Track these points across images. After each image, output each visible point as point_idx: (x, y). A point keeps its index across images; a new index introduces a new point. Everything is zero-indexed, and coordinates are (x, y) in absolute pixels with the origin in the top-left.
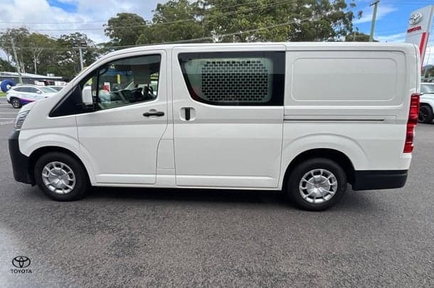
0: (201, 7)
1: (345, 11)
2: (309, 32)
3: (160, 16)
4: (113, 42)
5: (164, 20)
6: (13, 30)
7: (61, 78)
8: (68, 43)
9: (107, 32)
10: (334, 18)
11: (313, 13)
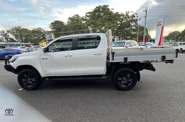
0: (84, 18)
1: (135, 18)
2: (123, 26)
3: (70, 21)
4: (52, 31)
5: (71, 23)
6: (15, 27)
7: (33, 44)
8: (36, 31)
9: (51, 27)
10: (132, 21)
11: (124, 19)
